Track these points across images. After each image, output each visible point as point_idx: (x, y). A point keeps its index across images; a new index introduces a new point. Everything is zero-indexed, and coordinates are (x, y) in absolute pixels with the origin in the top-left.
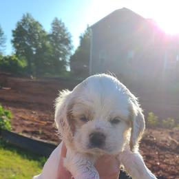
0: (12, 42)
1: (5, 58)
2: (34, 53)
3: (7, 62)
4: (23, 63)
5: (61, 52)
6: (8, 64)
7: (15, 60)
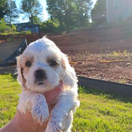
0: (47, 9)
1: (44, 23)
2: (64, 14)
3: (45, 25)
4: (57, 24)
5: (84, 9)
6: (46, 27)
7: (50, 23)
